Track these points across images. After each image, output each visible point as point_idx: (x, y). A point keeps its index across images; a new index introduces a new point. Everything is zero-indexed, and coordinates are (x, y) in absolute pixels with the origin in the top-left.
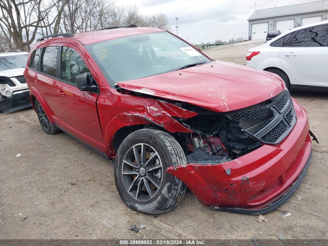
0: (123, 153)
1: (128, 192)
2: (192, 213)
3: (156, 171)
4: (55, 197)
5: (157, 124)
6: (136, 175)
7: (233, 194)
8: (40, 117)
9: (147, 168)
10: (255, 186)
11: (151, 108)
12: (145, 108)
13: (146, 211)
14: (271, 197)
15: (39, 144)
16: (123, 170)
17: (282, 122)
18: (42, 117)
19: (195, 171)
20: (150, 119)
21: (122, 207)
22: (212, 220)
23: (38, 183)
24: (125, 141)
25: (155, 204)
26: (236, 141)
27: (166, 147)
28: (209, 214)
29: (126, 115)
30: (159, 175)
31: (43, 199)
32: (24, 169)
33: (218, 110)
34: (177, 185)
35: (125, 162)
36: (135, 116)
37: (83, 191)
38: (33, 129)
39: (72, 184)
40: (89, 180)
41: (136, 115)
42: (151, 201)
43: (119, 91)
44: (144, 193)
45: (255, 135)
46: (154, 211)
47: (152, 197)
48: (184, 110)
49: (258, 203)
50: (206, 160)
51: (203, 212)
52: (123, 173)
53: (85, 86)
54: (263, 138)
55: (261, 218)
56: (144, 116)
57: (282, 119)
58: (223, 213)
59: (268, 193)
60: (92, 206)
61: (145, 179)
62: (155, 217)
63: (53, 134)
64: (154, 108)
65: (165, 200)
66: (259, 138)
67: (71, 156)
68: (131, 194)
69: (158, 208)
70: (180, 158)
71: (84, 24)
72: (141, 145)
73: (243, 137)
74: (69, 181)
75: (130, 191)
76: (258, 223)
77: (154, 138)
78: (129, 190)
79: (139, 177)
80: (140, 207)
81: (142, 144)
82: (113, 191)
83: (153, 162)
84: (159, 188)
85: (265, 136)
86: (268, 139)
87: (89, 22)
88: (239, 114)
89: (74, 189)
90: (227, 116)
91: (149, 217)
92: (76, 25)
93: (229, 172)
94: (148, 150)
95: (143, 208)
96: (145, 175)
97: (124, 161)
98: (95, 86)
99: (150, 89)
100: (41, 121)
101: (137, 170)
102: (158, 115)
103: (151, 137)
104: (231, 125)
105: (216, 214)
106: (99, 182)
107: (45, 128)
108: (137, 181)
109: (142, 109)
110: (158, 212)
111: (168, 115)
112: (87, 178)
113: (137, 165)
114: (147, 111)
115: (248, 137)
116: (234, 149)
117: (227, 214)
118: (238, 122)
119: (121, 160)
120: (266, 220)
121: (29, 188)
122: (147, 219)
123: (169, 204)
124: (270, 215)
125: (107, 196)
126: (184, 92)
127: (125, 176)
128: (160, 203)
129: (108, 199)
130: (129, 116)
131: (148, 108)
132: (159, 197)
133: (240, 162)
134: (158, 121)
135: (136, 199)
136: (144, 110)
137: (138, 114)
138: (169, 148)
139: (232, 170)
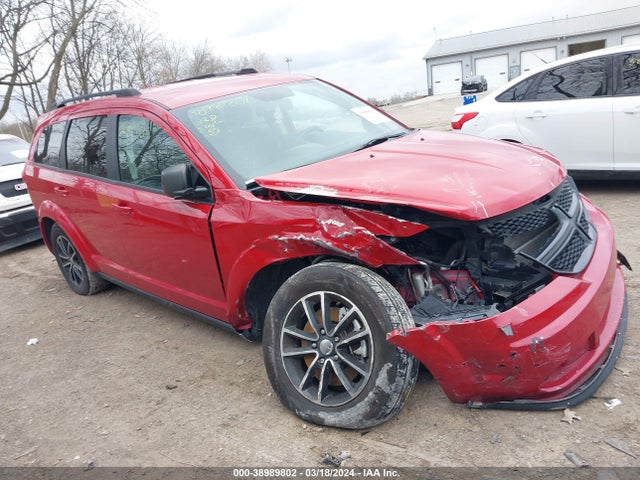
0: (280, 315)
1: (300, 390)
2: (434, 418)
3: (356, 343)
4: (142, 416)
5: (345, 252)
6: (314, 355)
7: (513, 374)
8: (61, 261)
9: (337, 339)
10: (555, 354)
11: (329, 222)
12: (316, 223)
13: (344, 424)
14: (579, 373)
15: (70, 316)
16: (284, 347)
17: (577, 233)
18: (66, 261)
19: (443, 335)
20: (329, 244)
21: (289, 421)
22: (476, 428)
23: (93, 391)
24: (283, 289)
25: (362, 407)
26: (496, 275)
27: (376, 294)
28: (467, 418)
29: (276, 240)
30: (362, 350)
31: (115, 424)
32: (52, 368)
33: (468, 217)
34: (404, 366)
35: (288, 331)
36: (296, 241)
37: (195, 399)
38: (46, 287)
39: (169, 388)
40: (202, 377)
41: (299, 238)
42: (352, 404)
43: (256, 194)
44: (334, 389)
45: (538, 259)
46: (361, 421)
47: (353, 395)
48: (401, 221)
49: (558, 388)
50: (448, 314)
51: (454, 415)
52: (283, 354)
53: (184, 189)
54: (553, 263)
55: (569, 414)
56: (316, 238)
57: (575, 228)
58: (495, 413)
59: (573, 366)
60: (225, 425)
61: (335, 361)
62: (363, 434)
63: (92, 294)
64: (335, 223)
65: (383, 398)
66: (546, 265)
67: (147, 335)
68: (306, 394)
69: (369, 416)
70: (403, 313)
71: (108, 76)
72: (319, 296)
73: (510, 266)
74: (160, 382)
75: (303, 389)
76: (566, 424)
77: (349, 279)
78: (301, 386)
79: (319, 359)
80: (330, 418)
81: (322, 294)
82: (259, 394)
83: (348, 327)
84: (367, 375)
85: (555, 260)
86: (561, 266)
87: (117, 73)
88: (503, 222)
89: (176, 396)
90: (482, 227)
91: (352, 436)
92: (91, 79)
93: (508, 332)
94: (335, 303)
95: (337, 419)
96: (333, 354)
97: (284, 330)
98: (205, 189)
99: (326, 186)
100: (65, 270)
101: (314, 345)
102: (347, 236)
103: (341, 279)
104: (487, 244)
105: (482, 417)
106: (225, 378)
107: (76, 283)
108: (317, 367)
109: (311, 225)
110: (368, 423)
111: (368, 232)
112: (197, 374)
113: (314, 335)
114: (322, 229)
115: (522, 264)
116: (496, 291)
117: (503, 413)
118: (502, 238)
119: (278, 329)
120: (579, 418)
121: (79, 403)
122: (350, 439)
123: (391, 405)
124: (584, 408)
125: (250, 403)
126: (395, 187)
127: (288, 360)
128: (373, 404)
129: (253, 409)
130: (283, 241)
131: (323, 222)
132: (371, 394)
133: (523, 311)
134: (345, 245)
135: (318, 402)
136: (314, 227)
137: (301, 236)
138: (381, 296)
139: (514, 327)
